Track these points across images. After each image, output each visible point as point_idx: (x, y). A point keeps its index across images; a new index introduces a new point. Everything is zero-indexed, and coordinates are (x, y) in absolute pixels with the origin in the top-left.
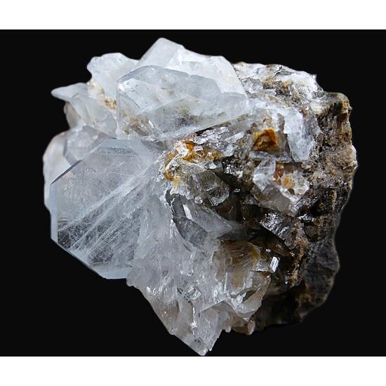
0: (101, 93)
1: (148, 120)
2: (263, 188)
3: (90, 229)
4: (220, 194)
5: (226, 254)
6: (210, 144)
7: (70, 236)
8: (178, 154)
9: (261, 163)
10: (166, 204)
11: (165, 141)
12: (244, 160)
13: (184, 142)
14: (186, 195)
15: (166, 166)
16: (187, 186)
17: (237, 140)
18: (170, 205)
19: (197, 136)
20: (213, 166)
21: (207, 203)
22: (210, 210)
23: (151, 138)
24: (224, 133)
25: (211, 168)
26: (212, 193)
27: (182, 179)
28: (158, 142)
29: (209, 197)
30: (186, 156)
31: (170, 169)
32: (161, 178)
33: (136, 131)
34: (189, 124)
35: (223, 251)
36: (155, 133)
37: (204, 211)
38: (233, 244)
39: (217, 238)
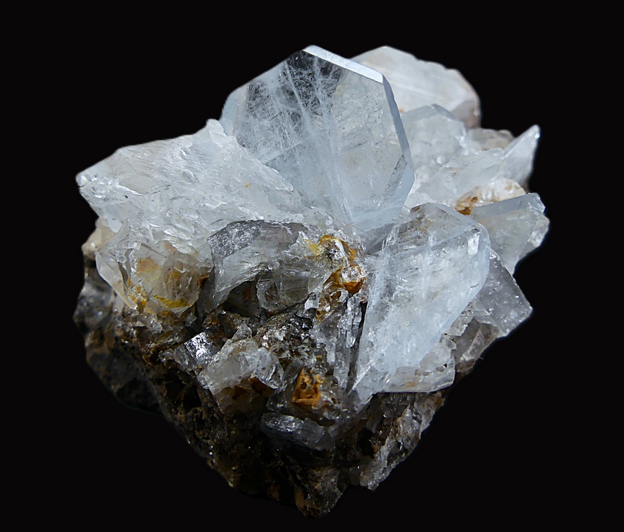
0: (493, 195)
1: (418, 245)
2: (248, 357)
3: (300, 103)
4: (269, 298)
5: (190, 267)
6: (339, 315)
7: (303, 72)
8: (350, 266)
9: (282, 369)
10: (288, 220)
11: (378, 255)
12: (296, 350)
13: (362, 281)
14: (289, 251)
15: (343, 242)
16: (301, 258)
17: (326, 353)
18: (283, 224)
19: (361, 303)
20: (309, 304)
21: (265, 275)
22: (255, 274)
23: (393, 238)
24: (345, 340)
25: (308, 301)
26: (276, 287)
27: (313, 257)
28: (381, 246)
29: (272, 281)
30: (341, 276)
31: (335, 246)
32: (329, 227)
33: (411, 222)
34: (382, 298)
35: (197, 265)
36: (396, 247)
37: (258, 266)
38: (199, 282)
39: (214, 266)
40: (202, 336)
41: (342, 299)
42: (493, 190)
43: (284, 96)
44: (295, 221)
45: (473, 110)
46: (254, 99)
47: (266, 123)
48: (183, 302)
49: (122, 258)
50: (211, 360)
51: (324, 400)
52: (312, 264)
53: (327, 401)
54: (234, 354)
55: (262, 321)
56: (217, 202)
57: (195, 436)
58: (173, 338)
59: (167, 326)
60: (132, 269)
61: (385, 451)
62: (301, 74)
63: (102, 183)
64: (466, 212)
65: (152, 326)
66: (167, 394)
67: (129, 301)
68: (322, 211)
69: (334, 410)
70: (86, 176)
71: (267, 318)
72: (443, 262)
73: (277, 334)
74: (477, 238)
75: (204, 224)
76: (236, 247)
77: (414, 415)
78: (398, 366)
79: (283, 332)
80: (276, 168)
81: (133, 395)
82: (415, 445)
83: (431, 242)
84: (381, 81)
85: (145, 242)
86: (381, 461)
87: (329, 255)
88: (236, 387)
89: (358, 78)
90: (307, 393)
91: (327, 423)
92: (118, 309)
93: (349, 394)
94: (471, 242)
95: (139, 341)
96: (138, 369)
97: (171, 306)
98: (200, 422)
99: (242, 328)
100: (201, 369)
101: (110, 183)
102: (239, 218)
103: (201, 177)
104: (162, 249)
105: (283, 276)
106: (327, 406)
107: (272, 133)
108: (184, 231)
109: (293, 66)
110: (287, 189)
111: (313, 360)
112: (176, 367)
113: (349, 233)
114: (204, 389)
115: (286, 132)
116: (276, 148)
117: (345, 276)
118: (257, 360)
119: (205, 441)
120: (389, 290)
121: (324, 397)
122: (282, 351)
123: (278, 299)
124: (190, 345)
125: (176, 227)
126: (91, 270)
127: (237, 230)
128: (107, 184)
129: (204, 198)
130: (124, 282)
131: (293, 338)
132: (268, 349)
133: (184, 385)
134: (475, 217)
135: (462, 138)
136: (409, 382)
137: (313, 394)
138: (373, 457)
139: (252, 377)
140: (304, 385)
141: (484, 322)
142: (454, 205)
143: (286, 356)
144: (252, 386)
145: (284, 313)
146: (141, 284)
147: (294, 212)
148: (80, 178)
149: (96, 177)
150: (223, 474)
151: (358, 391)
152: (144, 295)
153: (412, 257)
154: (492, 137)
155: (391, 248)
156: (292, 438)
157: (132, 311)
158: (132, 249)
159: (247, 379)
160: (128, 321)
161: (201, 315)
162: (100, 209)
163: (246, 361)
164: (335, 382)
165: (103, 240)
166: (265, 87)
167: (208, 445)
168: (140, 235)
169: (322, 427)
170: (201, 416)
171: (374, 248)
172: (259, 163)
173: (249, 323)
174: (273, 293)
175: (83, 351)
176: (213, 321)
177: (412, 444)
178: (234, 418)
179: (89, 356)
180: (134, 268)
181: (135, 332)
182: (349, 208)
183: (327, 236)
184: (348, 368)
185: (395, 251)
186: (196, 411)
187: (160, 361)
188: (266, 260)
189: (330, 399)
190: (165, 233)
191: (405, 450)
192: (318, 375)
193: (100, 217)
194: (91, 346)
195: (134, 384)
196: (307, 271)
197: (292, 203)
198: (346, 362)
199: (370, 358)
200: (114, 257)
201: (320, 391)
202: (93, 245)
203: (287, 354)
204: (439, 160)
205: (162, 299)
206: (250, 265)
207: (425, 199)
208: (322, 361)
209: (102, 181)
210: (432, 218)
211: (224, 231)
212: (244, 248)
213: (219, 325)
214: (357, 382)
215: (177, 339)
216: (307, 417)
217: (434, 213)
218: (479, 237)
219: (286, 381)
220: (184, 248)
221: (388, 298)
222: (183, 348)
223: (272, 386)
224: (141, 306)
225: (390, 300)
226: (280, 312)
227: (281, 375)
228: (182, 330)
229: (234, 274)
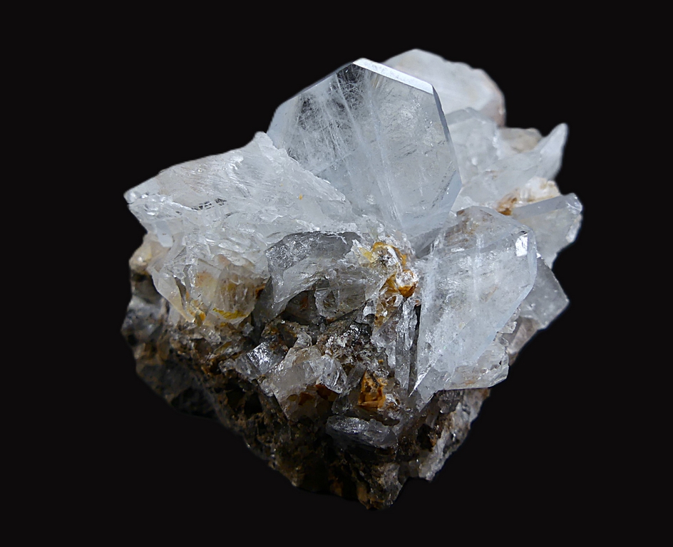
0: (529, 195)
1: (466, 248)
2: (312, 365)
3: (351, 115)
4: (328, 306)
5: (245, 279)
6: (397, 319)
7: (353, 84)
8: (403, 271)
9: (345, 373)
10: (342, 230)
11: (427, 259)
12: (358, 355)
13: (415, 285)
14: (345, 260)
15: (394, 248)
16: (356, 266)
17: (387, 356)
18: (339, 234)
19: (416, 305)
20: (367, 311)
21: (323, 284)
22: (312, 283)
23: (440, 242)
24: (404, 343)
25: (366, 307)
26: (333, 295)
27: (368, 264)
28: (429, 249)
29: (330, 290)
30: (395, 281)
31: (388, 253)
32: (380, 234)
33: (457, 225)
34: (435, 300)
35: (252, 276)
36: (444, 250)
37: (314, 276)
38: (255, 293)
39: (271, 277)
40: (263, 345)
41: (397, 303)
42: (529, 191)
43: (334, 109)
44: (349, 230)
45: (498, 108)
46: (303, 112)
47: (316, 135)
48: (239, 313)
49: (181, 275)
50: (275, 369)
51: (389, 401)
52: (367, 271)
53: (391, 402)
54: (299, 362)
55: (321, 328)
56: (273, 215)
57: (256, 440)
58: (232, 348)
59: (226, 337)
60: (192, 285)
61: (441, 443)
62: (351, 86)
63: (153, 200)
64: (506, 212)
65: (210, 337)
66: (228, 401)
67: (186, 315)
68: (373, 219)
69: (398, 410)
70: (136, 193)
71: (326, 325)
72: (493, 264)
73: (339, 341)
74: (524, 239)
75: (260, 236)
76: (295, 259)
77: (464, 407)
78: (457, 365)
79: (345, 339)
80: (326, 179)
81: (188, 404)
82: (466, 435)
83: (480, 243)
84: (432, 92)
85: (202, 257)
86: (438, 453)
87: (384, 263)
88: (303, 394)
89: (408, 90)
90: (372, 396)
91: (392, 422)
92: (173, 321)
93: (411, 395)
94: (518, 244)
95: (198, 352)
96: (193, 379)
97: (230, 317)
98: (262, 427)
99: (302, 337)
100: (264, 378)
101: (162, 200)
102: (297, 230)
103: (254, 191)
104: (216, 263)
105: (340, 284)
106: (392, 407)
107: (322, 145)
108: (238, 244)
109: (343, 78)
110: (339, 199)
111: (376, 364)
112: (237, 376)
113: (400, 239)
114: (268, 397)
115: (336, 143)
116: (327, 159)
117: (399, 281)
118: (322, 367)
119: (267, 445)
120: (441, 295)
121: (389, 398)
122: (345, 357)
123: (336, 306)
125: (231, 241)
126: (139, 284)
127: (295, 242)
128: (160, 202)
129: (260, 212)
130: (182, 296)
131: (354, 344)
132: (331, 356)
133: (244, 393)
134: (515, 217)
135: (495, 139)
136: (469, 381)
137: (378, 397)
138: (431, 451)
139: (317, 383)
140: (369, 388)
141: (526, 316)
142: (495, 206)
143: (349, 362)
144: (317, 391)
145: (342, 320)
146: (200, 298)
147: (346, 221)
148: (129, 195)
149: (147, 194)
150: (286, 474)
151: (420, 390)
152: (202, 308)
153: (461, 260)
154: (520, 136)
156: (358, 438)
157: (189, 324)
158: (190, 265)
159: (312, 386)
160: (185, 334)
161: (258, 325)
162: (150, 225)
163: (311, 369)
164: (397, 384)
165: (153, 255)
166: (315, 99)
167: (269, 448)
168: (196, 250)
169: (387, 427)
170: (263, 422)
171: (423, 251)
172: (310, 175)
173: (309, 330)
174: (331, 301)
175: (133, 362)
176: (272, 330)
177: (463, 434)
178: (299, 422)
179: (139, 368)
180: (192, 283)
181: (193, 344)
182: (399, 215)
183: (378, 243)
184: (409, 370)
185: (443, 254)
186: (257, 417)
187: (220, 372)
188: (321, 270)
189: (394, 400)
190: (220, 247)
191: (457, 441)
192: (381, 378)
193: (149, 232)
194: (143, 358)
195: (189, 393)
196: (363, 278)
197: (345, 212)
198: (406, 364)
199: (430, 359)
200: (170, 273)
201: (385, 393)
202: (140, 259)
203: (350, 360)
204: (474, 161)
205: (220, 311)
206: (307, 275)
207: (469, 202)
208: (384, 365)
209: (154, 198)
210: (478, 221)
211: (281, 243)
212: (302, 259)
213: (278, 334)
214: (417, 384)
215: (237, 349)
216: (372, 418)
217: (479, 215)
218: (526, 238)
219: (350, 386)
220: (239, 260)
221: (442, 300)
222: (245, 358)
223: (337, 391)
224: (199, 319)
225: (443, 302)
226: (338, 320)
227: (345, 380)
228: (240, 340)
229: (292, 285)
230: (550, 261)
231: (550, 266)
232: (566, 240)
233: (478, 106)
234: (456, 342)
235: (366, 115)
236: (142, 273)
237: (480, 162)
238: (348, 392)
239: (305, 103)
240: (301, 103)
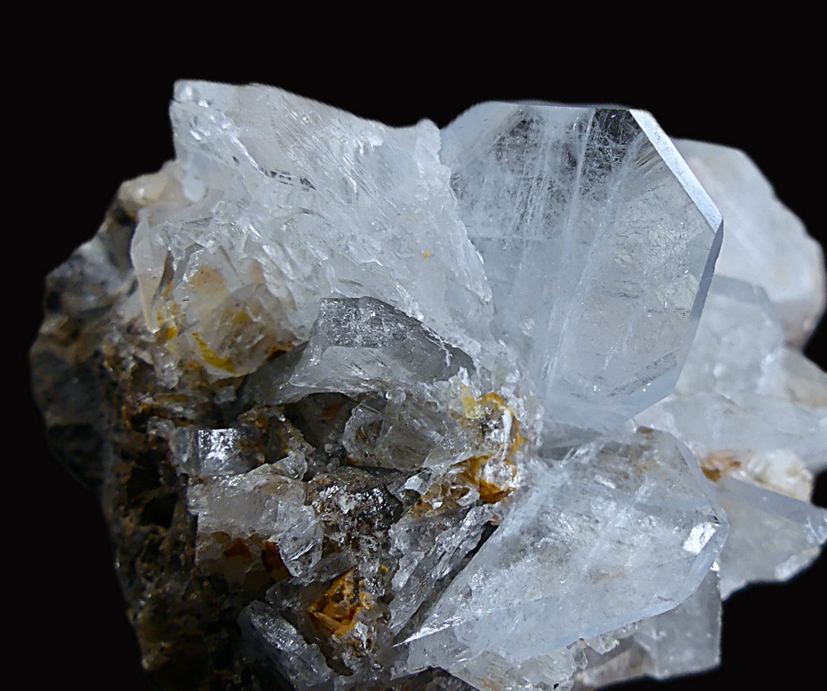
0: (764, 472)
1: (619, 487)
2: (281, 508)
3: (578, 184)
5: (271, 320)
6: (448, 524)
7: (610, 141)
8: (505, 460)
9: (320, 552)
10: (456, 342)
11: (551, 466)
12: (357, 539)
13: (508, 491)
14: (430, 388)
15: (514, 419)
16: (440, 407)
17: (398, 568)
18: (446, 346)
19: (489, 522)
20: (413, 483)
21: (374, 401)
22: (361, 390)
23: (587, 454)
24: (435, 565)
25: (416, 477)
26: (379, 428)
27: (460, 416)
28: (564, 454)
29: (380, 417)
30: (483, 467)
31: (500, 419)
32: (507, 385)
33: (628, 446)
34: (522, 533)
35: (282, 323)
36: (585, 469)
37: (372, 381)
38: (271, 351)
39: (307, 342)
40: (231, 433)
41: (465, 501)
42: (768, 465)
43: (559, 160)
44: (466, 349)
45: (806, 317)
46: (513, 133)
47: (510, 179)
48: (229, 364)
49: (179, 252)
50: (224, 478)
51: (356, 635)
52: (451, 426)
53: (359, 639)
54: (264, 492)
55: (330, 464)
56: (371, 253)
57: (132, 564)
58: (185, 408)
59: (186, 385)
60: (185, 278)
62: (606, 143)
63: (212, 118)
64: (712, 474)
65: (163, 371)
66: (129, 482)
67: (150, 315)
68: (512, 356)
69: (361, 656)
70: (195, 91)
71: (341, 464)
72: (641, 536)
73: (343, 500)
74: (710, 530)
75: (331, 272)
76: (358, 339)
78: (488, 649)
79: (354, 502)
80: (482, 252)
81: (73, 446)
83: (642, 493)
84: (716, 227)
85: (227, 247)
87: (484, 429)
88: (239, 542)
89: (685, 203)
90: (337, 610)
91: (340, 668)
92: (127, 312)
93: (395, 647)
94: (696, 532)
95: (132, 382)
96: (102, 415)
97: (210, 360)
98: (153, 551)
99: (295, 458)
100: (201, 481)
101: (224, 127)
102: (388, 298)
103: (366, 201)
104: (243, 270)
105: (401, 417)
106: (355, 646)
107: (508, 199)
108: (292, 263)
109: (601, 123)
110: (481, 294)
111: (374, 568)
112: (164, 454)
114: (188, 513)
115: (531, 211)
116: (502, 226)
117: (489, 470)
118: (292, 520)
119: (143, 580)
120: (538, 530)
121: (360, 630)
122: (336, 528)
123: (373, 447)
124: (205, 438)
125: (285, 251)
126: (116, 226)
127: (374, 314)
128: (220, 127)
129: (353, 238)
130: (162, 284)
131: (362, 518)
132: (317, 514)
133: (159, 484)
134: (721, 490)
135: (770, 358)
137: (344, 618)
139: (270, 540)
140: (341, 596)
142: (703, 455)
143: (337, 540)
144: (263, 552)
145: (369, 472)
147: (471, 332)
148: (182, 88)
149: (209, 103)
150: (142, 642)
151: (412, 648)
152: (180, 321)
153: (600, 500)
155: (577, 467)
156: (277, 659)
157: (145, 332)
158: (201, 247)
159: (262, 539)
160: (131, 342)
161: (245, 399)
162: (186, 151)
163: (276, 512)
164: (386, 617)
165: (162, 197)
166: (541, 127)
167: (143, 588)
168: (225, 232)
169: (330, 670)
170: (159, 543)
171: (554, 451)
172: (462, 231)
173: (311, 455)
174: (372, 434)
175: (33, 334)
176: (258, 419)
178: (209, 579)
179: (37, 348)
180: (187, 276)
181: (132, 365)
182: (553, 375)
183: (495, 396)
184: (415, 609)
185: (580, 474)
186: (155, 532)
187: (144, 431)
188: (388, 379)
189: (364, 639)
190: (263, 250)
192: (367, 594)
193: (178, 160)
194: (51, 337)
195: (83, 431)
196: (439, 432)
197: (476, 319)
198: (418, 597)
199: (457, 612)
200: (166, 238)
201: (358, 619)
202: (141, 192)
203: (339, 537)
204: (718, 371)
205: (202, 344)
206: (361, 373)
207: (669, 423)
208: (384, 577)
209: (216, 117)
210: (663, 459)
211: (354, 302)
212: (367, 346)
213: (264, 431)
214: (417, 636)
215: (190, 414)
216: (316, 642)
217: (669, 452)
218: (713, 531)
219: (316, 574)
220: (278, 287)
221: (532, 539)
222: (193, 434)
223: (292, 570)
224: (164, 334)
225: (532, 544)
226: (364, 468)
227: (314, 562)
228: (205, 404)
229: (330, 374)
230: (728, 587)
231: (724, 595)
232: (773, 572)
233: (778, 294)
234: (511, 613)
235: (600, 198)
236: (130, 213)
237: (727, 377)
238: (307, 581)
239: (524, 122)
240: (519, 119)
